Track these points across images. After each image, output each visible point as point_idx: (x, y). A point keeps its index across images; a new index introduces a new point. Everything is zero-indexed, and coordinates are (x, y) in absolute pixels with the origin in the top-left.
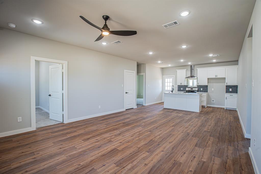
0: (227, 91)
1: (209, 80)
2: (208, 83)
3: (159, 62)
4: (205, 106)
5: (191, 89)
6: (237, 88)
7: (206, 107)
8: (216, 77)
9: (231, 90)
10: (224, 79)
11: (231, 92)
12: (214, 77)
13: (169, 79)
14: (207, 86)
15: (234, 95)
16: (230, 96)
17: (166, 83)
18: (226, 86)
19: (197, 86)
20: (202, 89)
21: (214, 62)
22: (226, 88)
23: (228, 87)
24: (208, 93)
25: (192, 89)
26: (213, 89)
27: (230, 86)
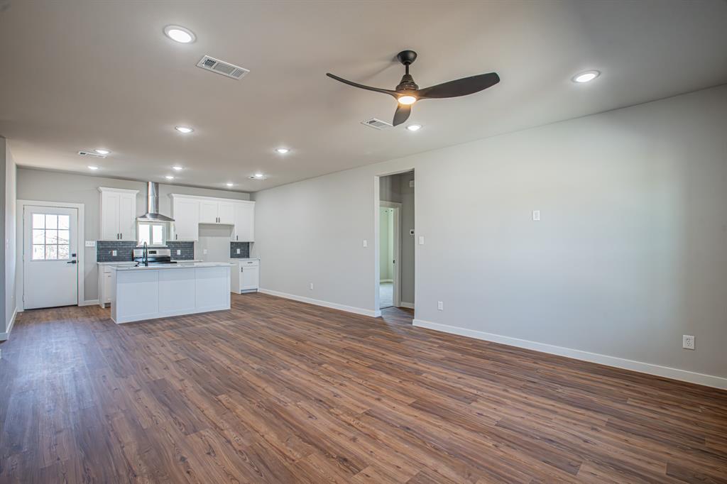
2: (199, 235)
3: (103, 152)
19: (167, 243)
20: (179, 252)
21: (229, 188)
23: (234, 245)
25: (155, 252)
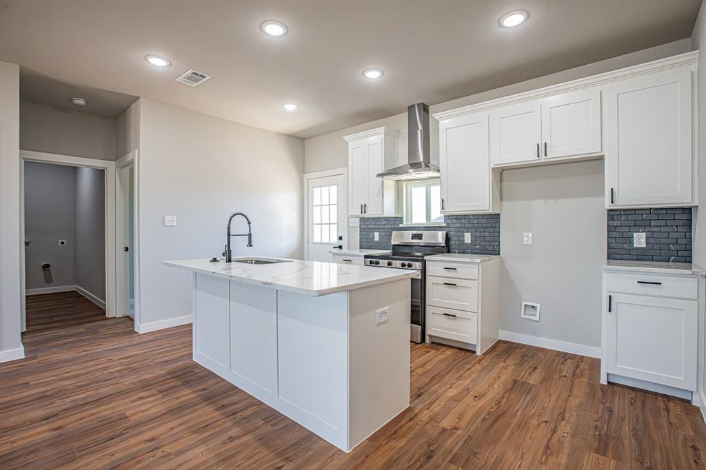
0: (619, 251)
1: (505, 184)
4: (475, 346)
5: (414, 237)
6: (689, 224)
7: (479, 353)
8: (543, 159)
9: (640, 240)
10: (596, 162)
11: (641, 257)
12: (529, 156)
13: (325, 189)
14: (496, 217)
15: (672, 279)
16: (642, 288)
17: (315, 208)
18: (612, 214)
22: (610, 229)
24: (502, 260)
26: (528, 238)
27: (634, 211)
